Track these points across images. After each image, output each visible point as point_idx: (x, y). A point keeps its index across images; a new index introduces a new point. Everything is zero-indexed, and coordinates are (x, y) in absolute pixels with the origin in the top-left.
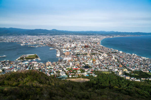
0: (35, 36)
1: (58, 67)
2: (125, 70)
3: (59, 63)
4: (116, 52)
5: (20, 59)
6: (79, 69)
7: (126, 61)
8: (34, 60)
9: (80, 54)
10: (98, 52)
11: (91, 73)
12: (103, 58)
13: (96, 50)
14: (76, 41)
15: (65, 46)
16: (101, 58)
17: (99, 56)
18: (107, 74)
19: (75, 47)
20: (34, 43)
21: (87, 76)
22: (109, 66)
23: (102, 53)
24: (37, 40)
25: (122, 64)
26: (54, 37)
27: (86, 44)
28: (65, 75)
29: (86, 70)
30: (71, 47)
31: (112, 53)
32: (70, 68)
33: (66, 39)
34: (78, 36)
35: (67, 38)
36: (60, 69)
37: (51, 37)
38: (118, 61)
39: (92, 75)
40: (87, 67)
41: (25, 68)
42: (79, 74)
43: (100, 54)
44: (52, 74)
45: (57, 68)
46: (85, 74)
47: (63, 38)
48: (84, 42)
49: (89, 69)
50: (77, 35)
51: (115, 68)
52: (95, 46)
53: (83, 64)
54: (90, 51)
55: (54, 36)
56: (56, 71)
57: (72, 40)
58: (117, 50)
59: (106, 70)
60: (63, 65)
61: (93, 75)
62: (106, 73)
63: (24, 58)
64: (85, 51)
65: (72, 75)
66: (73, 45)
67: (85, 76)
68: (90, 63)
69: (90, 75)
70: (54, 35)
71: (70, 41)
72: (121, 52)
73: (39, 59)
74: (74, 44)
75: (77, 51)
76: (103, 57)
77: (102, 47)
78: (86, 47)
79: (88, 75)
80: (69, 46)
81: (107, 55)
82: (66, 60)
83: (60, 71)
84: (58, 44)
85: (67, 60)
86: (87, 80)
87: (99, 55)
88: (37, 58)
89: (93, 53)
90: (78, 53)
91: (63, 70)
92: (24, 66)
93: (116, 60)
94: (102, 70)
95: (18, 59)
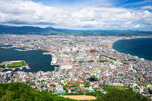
0: (23, 36)
1: (53, 79)
2: (149, 85)
3: (54, 73)
4: (134, 60)
6: (82, 82)
7: (151, 73)
8: (21, 68)
9: (83, 62)
10: (108, 59)
12: (115, 67)
13: (106, 56)
14: (79, 44)
15: (64, 50)
16: (112, 67)
17: (110, 65)
18: (122, 90)
19: (78, 52)
20: (21, 45)
21: (93, 92)
22: (124, 78)
23: (114, 61)
24: (26, 41)
25: (144, 77)
26: (49, 38)
27: (93, 48)
28: (63, 90)
29: (91, 83)
30: (72, 51)
31: (129, 60)
32: (70, 80)
35: (66, 39)
36: (56, 82)
37: (45, 37)
38: (138, 72)
39: (100, 91)
40: (93, 79)
41: (5, 80)
42: (82, 90)
43: (111, 62)
44: (44, 88)
45: (51, 80)
46: (91, 89)
47: (61, 39)
48: (90, 45)
49: (95, 82)
51: (134, 83)
52: (105, 50)
53: (88, 75)
54: (98, 57)
55: (49, 36)
56: (50, 85)
57: (73, 42)
58: (137, 57)
59: (119, 84)
60: (61, 75)
61: (101, 90)
62: (120, 89)
63: (6, 65)
64: (90, 57)
65: (72, 91)
66: (75, 49)
67: (90, 91)
68: (97, 73)
69: (98, 90)
71: (71, 44)
72: (142, 59)
73: (27, 67)
74: (75, 47)
75: (81, 57)
76: (115, 65)
77: (114, 52)
78: (92, 51)
80: (69, 50)
81: (121, 64)
82: (64, 70)
83: (56, 84)
86: (94, 98)
87: (109, 63)
88: (25, 67)
89: (102, 60)
90: (82, 60)
91: (61, 82)
92: (5, 77)
93: (135, 71)
94: (114, 84)
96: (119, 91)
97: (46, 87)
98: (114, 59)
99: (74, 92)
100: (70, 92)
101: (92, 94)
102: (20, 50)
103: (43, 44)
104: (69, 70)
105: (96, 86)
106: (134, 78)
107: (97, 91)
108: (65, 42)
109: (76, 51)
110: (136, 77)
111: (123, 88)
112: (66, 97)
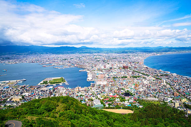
0: (61, 55)
2: (183, 99)
3: (91, 89)
4: (166, 75)
5: (43, 83)
6: (118, 96)
7: (184, 88)
8: (61, 84)
9: (117, 78)
10: (141, 74)
11: (134, 103)
12: (148, 82)
13: (138, 72)
14: (111, 61)
15: (98, 67)
16: (145, 82)
17: (143, 80)
18: (158, 105)
19: (111, 68)
20: (60, 63)
22: (158, 93)
23: (147, 76)
24: (63, 60)
25: (178, 91)
26: (84, 57)
27: (125, 65)
28: (100, 104)
29: (127, 98)
30: (105, 68)
31: (161, 75)
32: (106, 95)
34: (113, 54)
35: (100, 57)
36: (93, 96)
37: (80, 55)
38: (171, 87)
39: (136, 106)
40: (127, 94)
41: (49, 94)
42: (118, 104)
43: (144, 78)
44: (83, 102)
45: (89, 94)
46: (127, 103)
47: (95, 57)
48: (122, 62)
49: (130, 96)
51: (168, 97)
52: (137, 66)
53: (122, 90)
54: (131, 73)
55: (84, 55)
56: (88, 99)
57: (106, 60)
58: (169, 72)
59: (154, 99)
60: (97, 91)
61: (137, 104)
62: (156, 103)
63: (48, 82)
64: (123, 73)
65: (109, 105)
66: (108, 66)
67: (126, 105)
68: (131, 88)
70: (84, 53)
71: (104, 61)
72: (175, 74)
73: (66, 83)
74: (109, 64)
75: (114, 74)
77: (146, 68)
78: (124, 67)
79: (130, 105)
80: (103, 67)
81: (154, 79)
82: (99, 85)
83: (93, 98)
84: (89, 64)
85: (101, 85)
86: (131, 112)
87: (142, 78)
88: (64, 83)
89: (135, 75)
90: (115, 76)
91: (97, 97)
92: (48, 92)
93: (168, 86)
94: (149, 99)
95: (40, 83)
96: (155, 105)
97: (85, 101)
99: (111, 106)
100: (107, 106)
101: (128, 108)
102: (59, 68)
103: (79, 61)
104: (104, 86)
105: (132, 101)
106: (168, 93)
107: (133, 105)
108: (98, 59)
109: (109, 68)
110: (170, 91)
111: (158, 103)
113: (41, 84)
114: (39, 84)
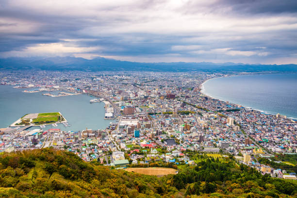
3: (110, 133)
5: (21, 124)
6: (155, 146)
7: (261, 130)
8: (55, 125)
9: (156, 113)
11: (180, 157)
12: (206, 121)
14: (148, 85)
15: (124, 95)
16: (202, 122)
17: (199, 119)
19: (146, 97)
21: (172, 161)
22: (220, 139)
23: (205, 112)
24: (61, 81)
26: (99, 76)
27: (170, 92)
28: (124, 159)
29: (170, 149)
30: (137, 97)
32: (135, 144)
33: (126, 79)
34: (152, 74)
38: (242, 130)
40: (173, 141)
43: (200, 114)
45: (105, 143)
46: (168, 158)
47: (121, 77)
48: (166, 88)
50: (151, 71)
55: (100, 73)
57: (139, 83)
60: (120, 136)
61: (185, 159)
62: (215, 157)
63: (31, 121)
65: (139, 160)
66: (141, 93)
68: (178, 132)
70: (101, 70)
71: (135, 85)
72: (249, 109)
73: (65, 123)
74: (143, 90)
76: (206, 119)
79: (174, 160)
80: (132, 96)
81: (216, 116)
82: (125, 127)
83: (113, 149)
84: (109, 89)
85: (127, 126)
87: (197, 115)
88: (62, 122)
89: (185, 110)
90: (153, 111)
91: (120, 147)
93: (238, 128)
95: (15, 123)
98: (205, 109)
99: (142, 162)
100: (135, 162)
101: (170, 166)
102: (53, 96)
103: (91, 85)
104: (133, 128)
106: (237, 139)
107: (178, 161)
108: (126, 82)
109: (143, 97)
112: (129, 170)
113: (17, 124)
114: (13, 125)
